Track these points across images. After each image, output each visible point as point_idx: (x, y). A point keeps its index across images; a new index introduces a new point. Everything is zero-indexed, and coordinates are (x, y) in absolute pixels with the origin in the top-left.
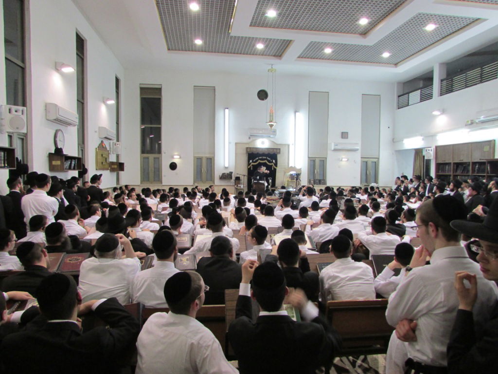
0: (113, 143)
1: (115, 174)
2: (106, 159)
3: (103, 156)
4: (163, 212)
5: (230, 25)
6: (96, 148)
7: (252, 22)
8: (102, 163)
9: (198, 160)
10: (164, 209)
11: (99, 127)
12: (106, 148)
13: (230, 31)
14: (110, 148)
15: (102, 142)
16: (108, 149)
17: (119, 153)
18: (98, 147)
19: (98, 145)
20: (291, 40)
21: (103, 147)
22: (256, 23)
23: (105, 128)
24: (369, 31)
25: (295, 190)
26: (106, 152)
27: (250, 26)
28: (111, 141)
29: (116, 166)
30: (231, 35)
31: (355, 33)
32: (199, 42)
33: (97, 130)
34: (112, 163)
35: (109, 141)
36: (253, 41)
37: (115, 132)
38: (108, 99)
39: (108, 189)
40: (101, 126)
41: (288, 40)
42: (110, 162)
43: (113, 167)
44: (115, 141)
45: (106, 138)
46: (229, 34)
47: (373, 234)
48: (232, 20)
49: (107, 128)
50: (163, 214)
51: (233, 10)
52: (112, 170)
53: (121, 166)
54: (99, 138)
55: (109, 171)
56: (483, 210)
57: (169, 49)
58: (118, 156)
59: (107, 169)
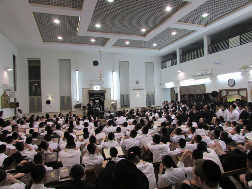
0: (12, 92)
1: (13, 109)
2: (8, 101)
3: (6, 100)
4: (42, 134)
5: (76, 31)
6: (1, 96)
7: (88, 30)
8: (5, 104)
9: (62, 99)
10: (43, 131)
11: (3, 84)
12: (7, 95)
13: (77, 33)
14: (10, 95)
15: (5, 92)
16: (9, 96)
17: (16, 98)
18: (2, 96)
19: (2, 94)
20: (109, 38)
21: (5, 95)
22: (90, 30)
23: (6, 85)
24: (146, 34)
25: (114, 113)
26: (7, 98)
27: (88, 31)
28: (11, 91)
29: (14, 105)
30: (78, 35)
31: (140, 35)
32: (60, 38)
33: (2, 86)
34: (12, 103)
35: (10, 91)
36: (89, 38)
37: (13, 86)
38: (9, 68)
39: (9, 118)
40: (4, 83)
41: (107, 38)
42: (11, 103)
43: (12, 105)
44: (13, 91)
45: (7, 90)
46: (76, 34)
47: (154, 145)
48: (78, 28)
49: (8, 84)
50: (42, 135)
51: (78, 23)
52: (12, 107)
53: (17, 105)
54: (2, 90)
55: (10, 108)
56: (203, 119)
57: (43, 41)
58: (15, 99)
59: (9, 107)
